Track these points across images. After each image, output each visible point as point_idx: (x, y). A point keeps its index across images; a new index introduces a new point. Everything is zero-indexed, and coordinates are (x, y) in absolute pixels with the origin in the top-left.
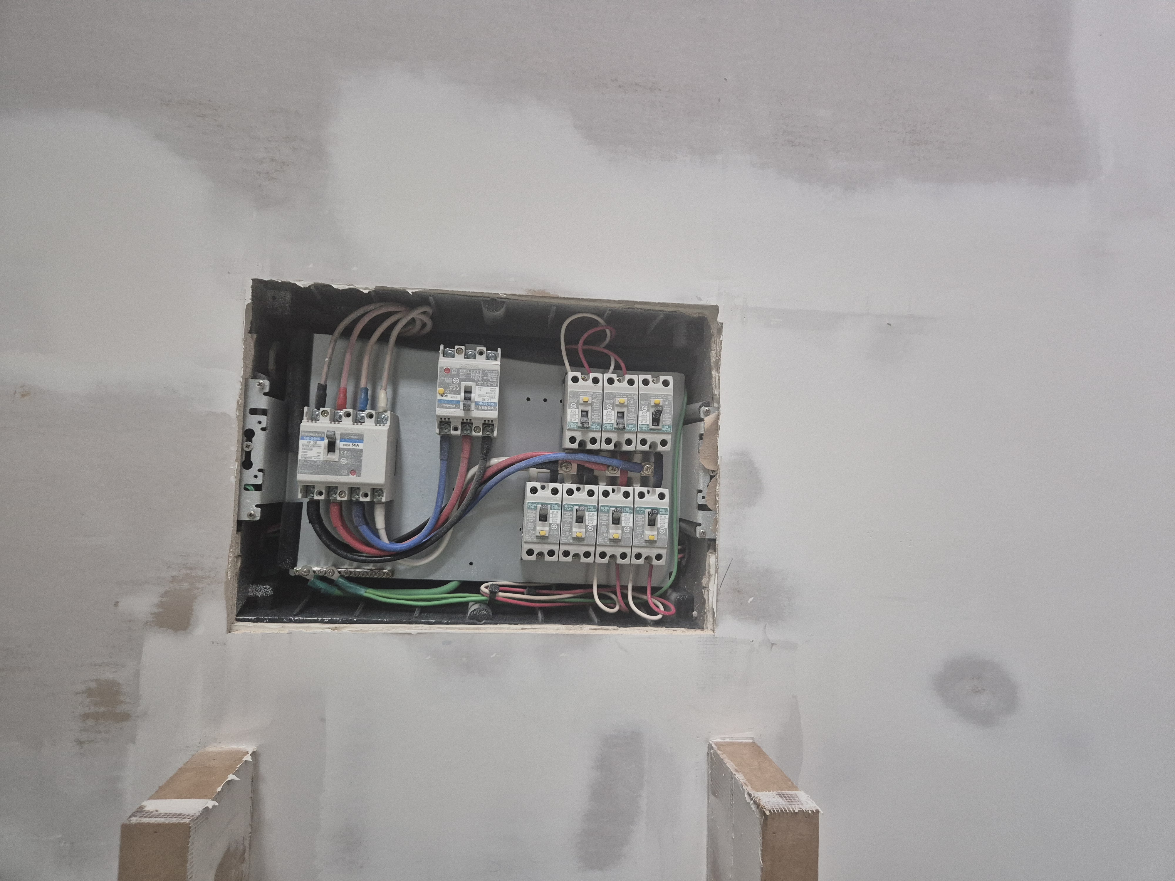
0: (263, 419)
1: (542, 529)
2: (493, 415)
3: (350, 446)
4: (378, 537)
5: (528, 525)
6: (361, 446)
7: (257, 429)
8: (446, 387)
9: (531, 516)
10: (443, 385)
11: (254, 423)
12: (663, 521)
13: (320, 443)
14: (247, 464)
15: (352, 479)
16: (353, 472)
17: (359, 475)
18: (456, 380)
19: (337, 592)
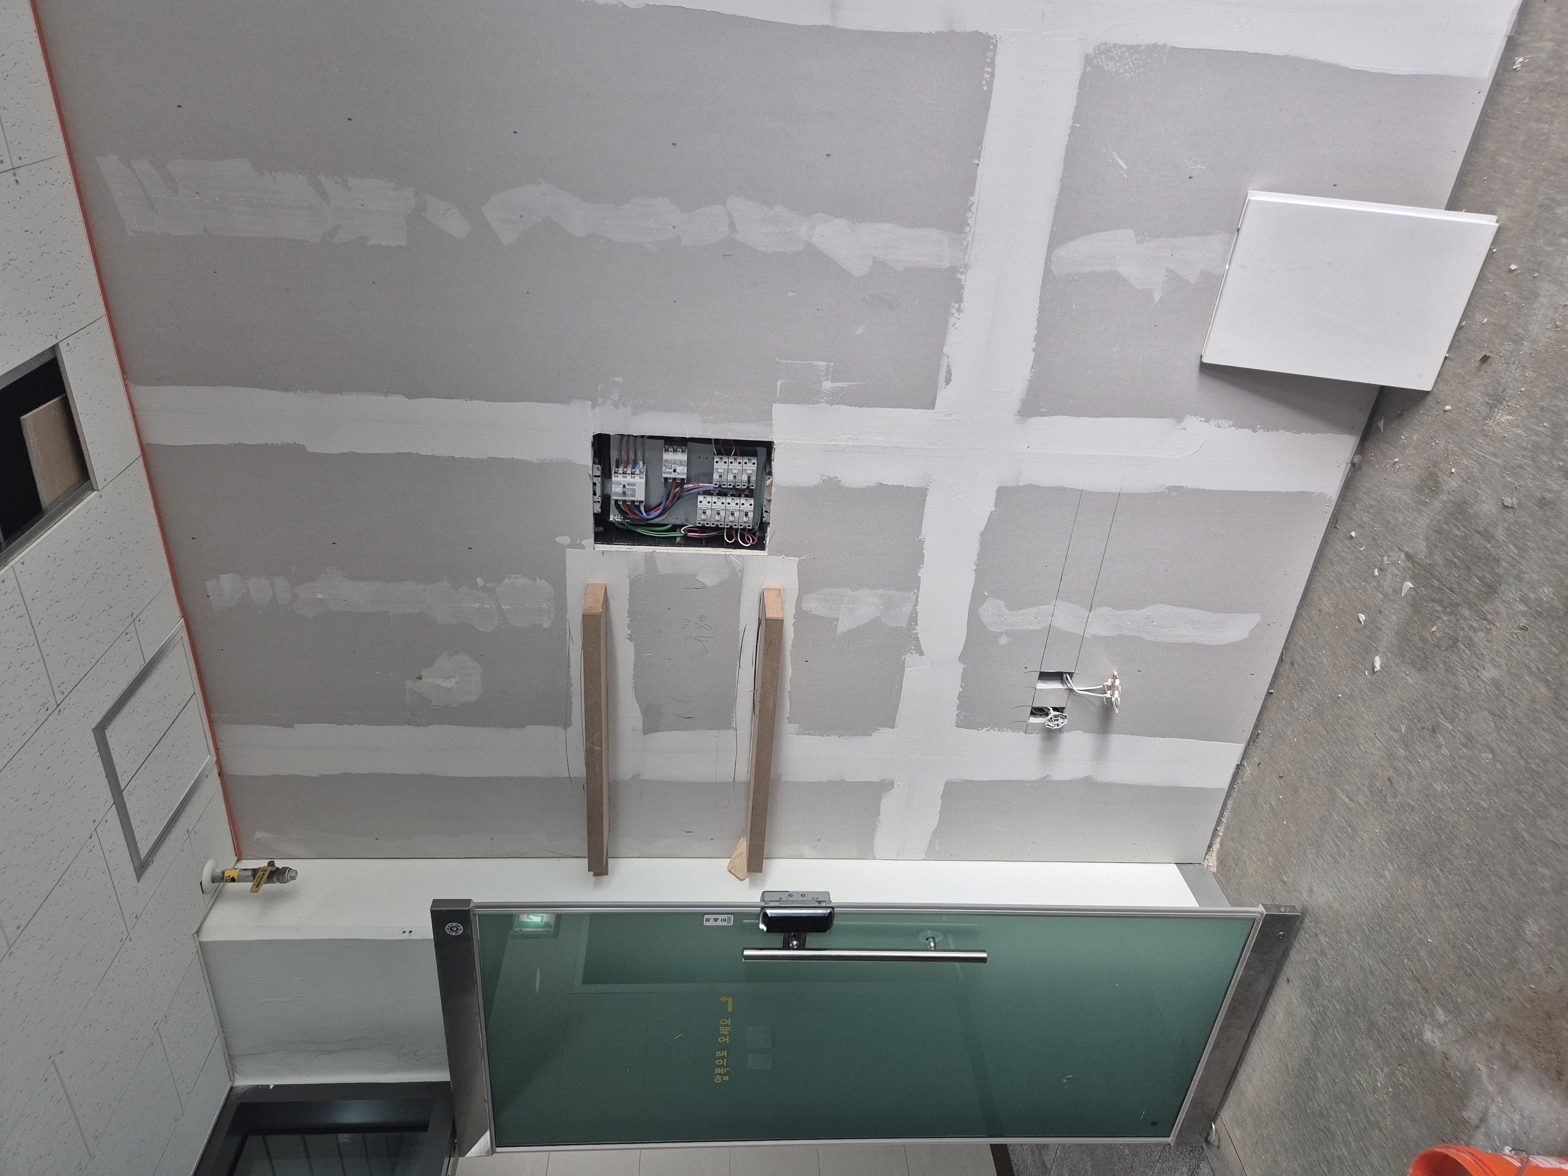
0: (599, 479)
1: (703, 517)
2: (685, 477)
3: (631, 487)
4: (642, 514)
5: (698, 515)
6: (635, 487)
7: (597, 482)
8: (666, 467)
9: (699, 512)
10: (665, 466)
11: (596, 480)
12: (751, 515)
13: (620, 486)
14: (595, 494)
15: (633, 499)
16: (632, 496)
17: (635, 497)
18: (670, 464)
19: (626, 528)
